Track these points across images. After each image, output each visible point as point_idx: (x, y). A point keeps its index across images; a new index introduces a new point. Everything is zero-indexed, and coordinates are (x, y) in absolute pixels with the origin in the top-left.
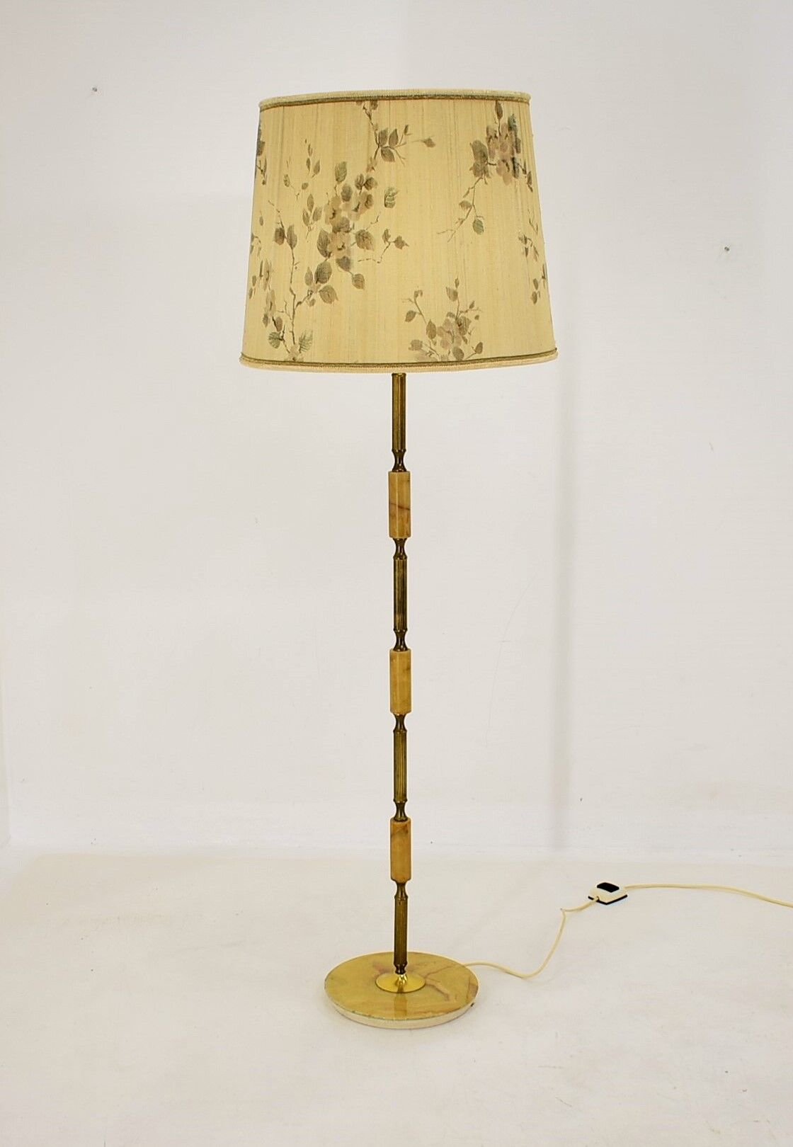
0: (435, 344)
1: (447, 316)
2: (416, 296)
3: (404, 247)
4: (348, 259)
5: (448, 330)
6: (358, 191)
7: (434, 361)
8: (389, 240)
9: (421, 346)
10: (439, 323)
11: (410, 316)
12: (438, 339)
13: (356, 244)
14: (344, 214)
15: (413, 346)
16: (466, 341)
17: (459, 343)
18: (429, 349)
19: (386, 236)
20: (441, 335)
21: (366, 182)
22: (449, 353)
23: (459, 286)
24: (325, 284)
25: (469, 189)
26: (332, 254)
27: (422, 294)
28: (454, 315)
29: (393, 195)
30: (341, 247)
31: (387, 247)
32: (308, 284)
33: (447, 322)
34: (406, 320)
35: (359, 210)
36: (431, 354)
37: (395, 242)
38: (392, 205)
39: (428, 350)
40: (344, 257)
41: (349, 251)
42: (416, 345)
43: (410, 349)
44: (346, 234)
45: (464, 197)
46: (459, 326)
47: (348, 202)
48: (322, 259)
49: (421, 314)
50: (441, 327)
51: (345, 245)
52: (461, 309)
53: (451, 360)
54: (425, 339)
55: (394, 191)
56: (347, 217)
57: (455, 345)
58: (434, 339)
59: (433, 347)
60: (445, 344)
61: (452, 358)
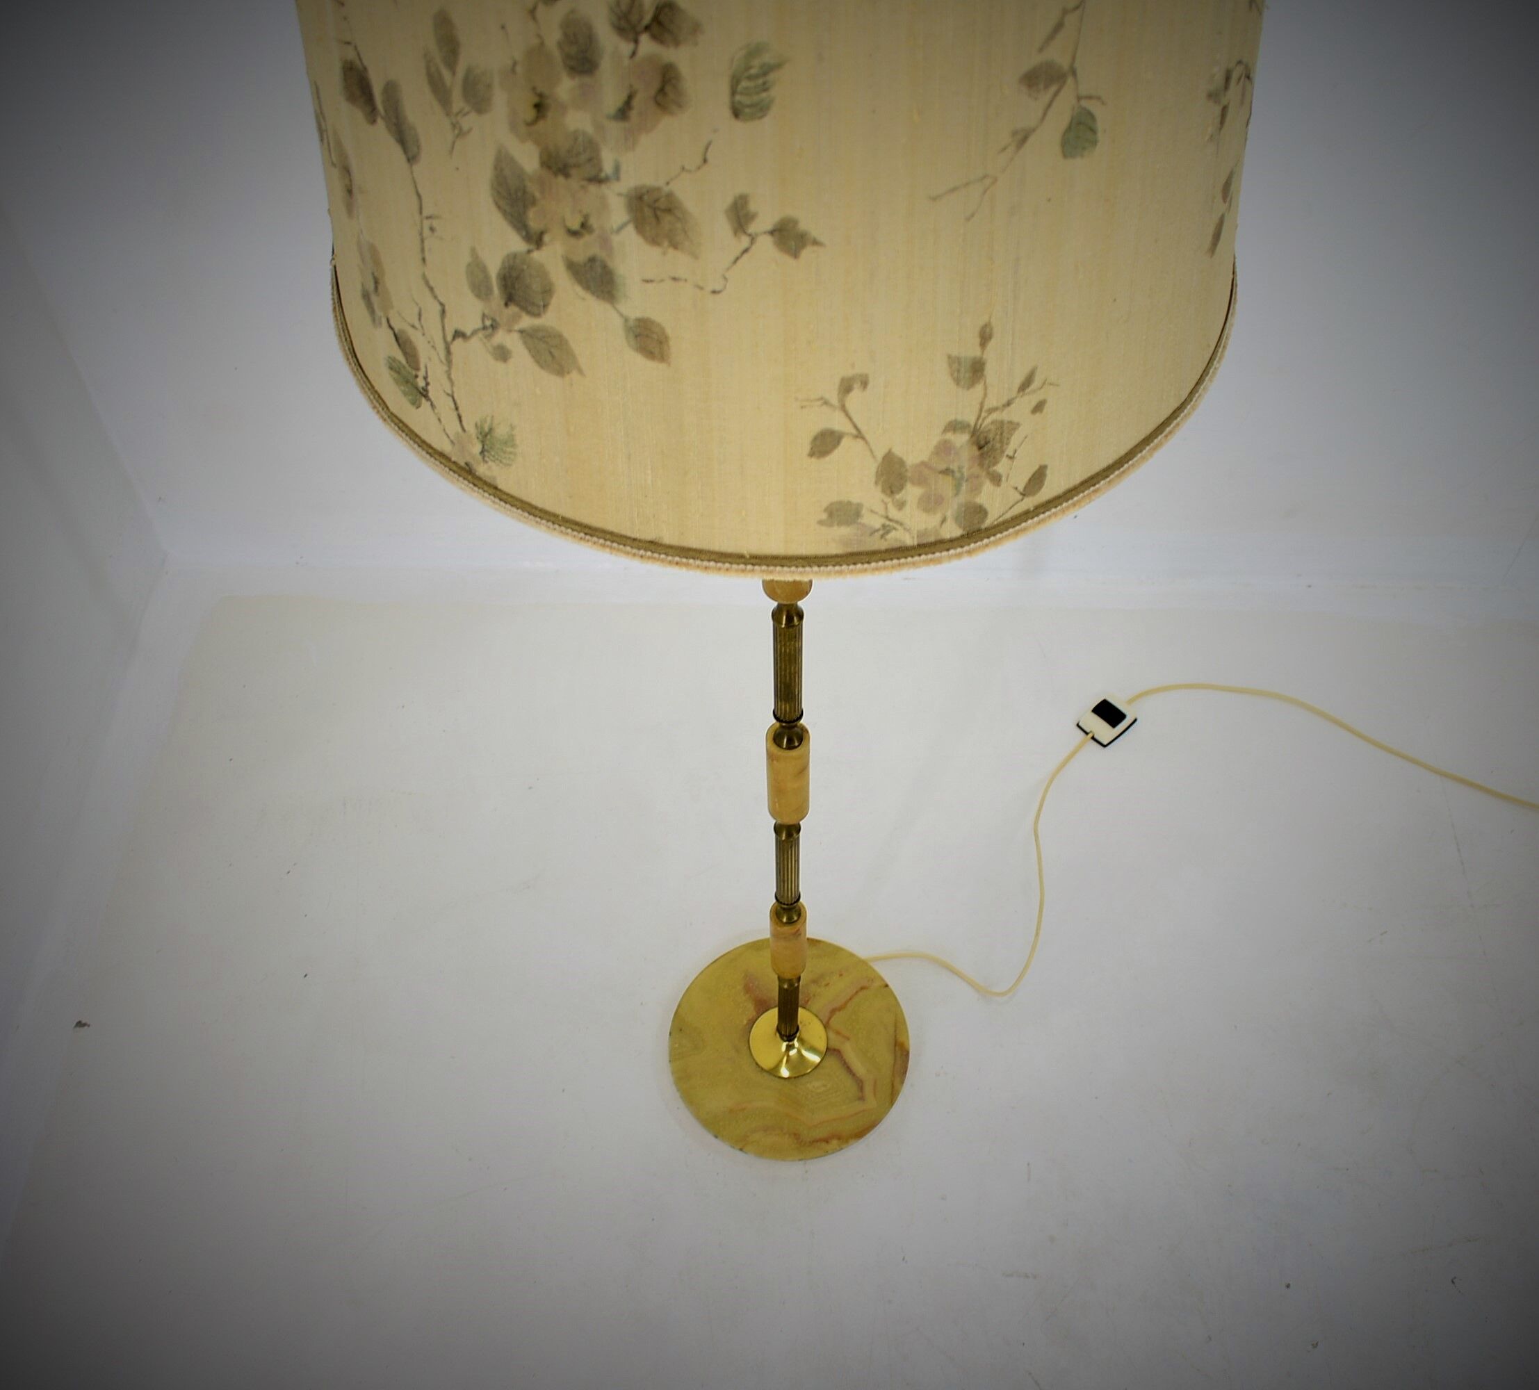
0: (901, 505)
1: (946, 430)
2: (846, 387)
3: (807, 253)
4: (605, 267)
5: (943, 466)
6: (626, 47)
7: (897, 545)
8: (753, 228)
9: (858, 514)
10: (915, 452)
11: (825, 443)
12: (912, 493)
13: (630, 229)
14: (577, 121)
15: (831, 515)
16: (996, 479)
17: (976, 489)
18: (883, 521)
19: (740, 216)
20: (921, 481)
21: (656, 19)
22: (944, 521)
23: (991, 345)
24: (537, 322)
25: (1065, 12)
26: (546, 238)
27: (865, 384)
28: (969, 425)
29: (767, 70)
30: (575, 226)
31: (746, 251)
32: (478, 296)
33: (944, 449)
34: (812, 454)
35: (634, 114)
36: (886, 530)
37: (772, 233)
38: (761, 110)
39: (877, 522)
40: (592, 260)
41: (605, 242)
42: (842, 513)
43: (821, 523)
44: (593, 188)
45: (1041, 50)
46: (980, 448)
47: (587, 79)
48: (516, 244)
49: (859, 435)
50: (923, 463)
51: (593, 221)
52: (991, 402)
53: (948, 536)
54: (870, 497)
55: (767, 58)
56: (590, 129)
57: (962, 498)
58: (898, 497)
59: (894, 513)
60: (930, 503)
61: (952, 530)
